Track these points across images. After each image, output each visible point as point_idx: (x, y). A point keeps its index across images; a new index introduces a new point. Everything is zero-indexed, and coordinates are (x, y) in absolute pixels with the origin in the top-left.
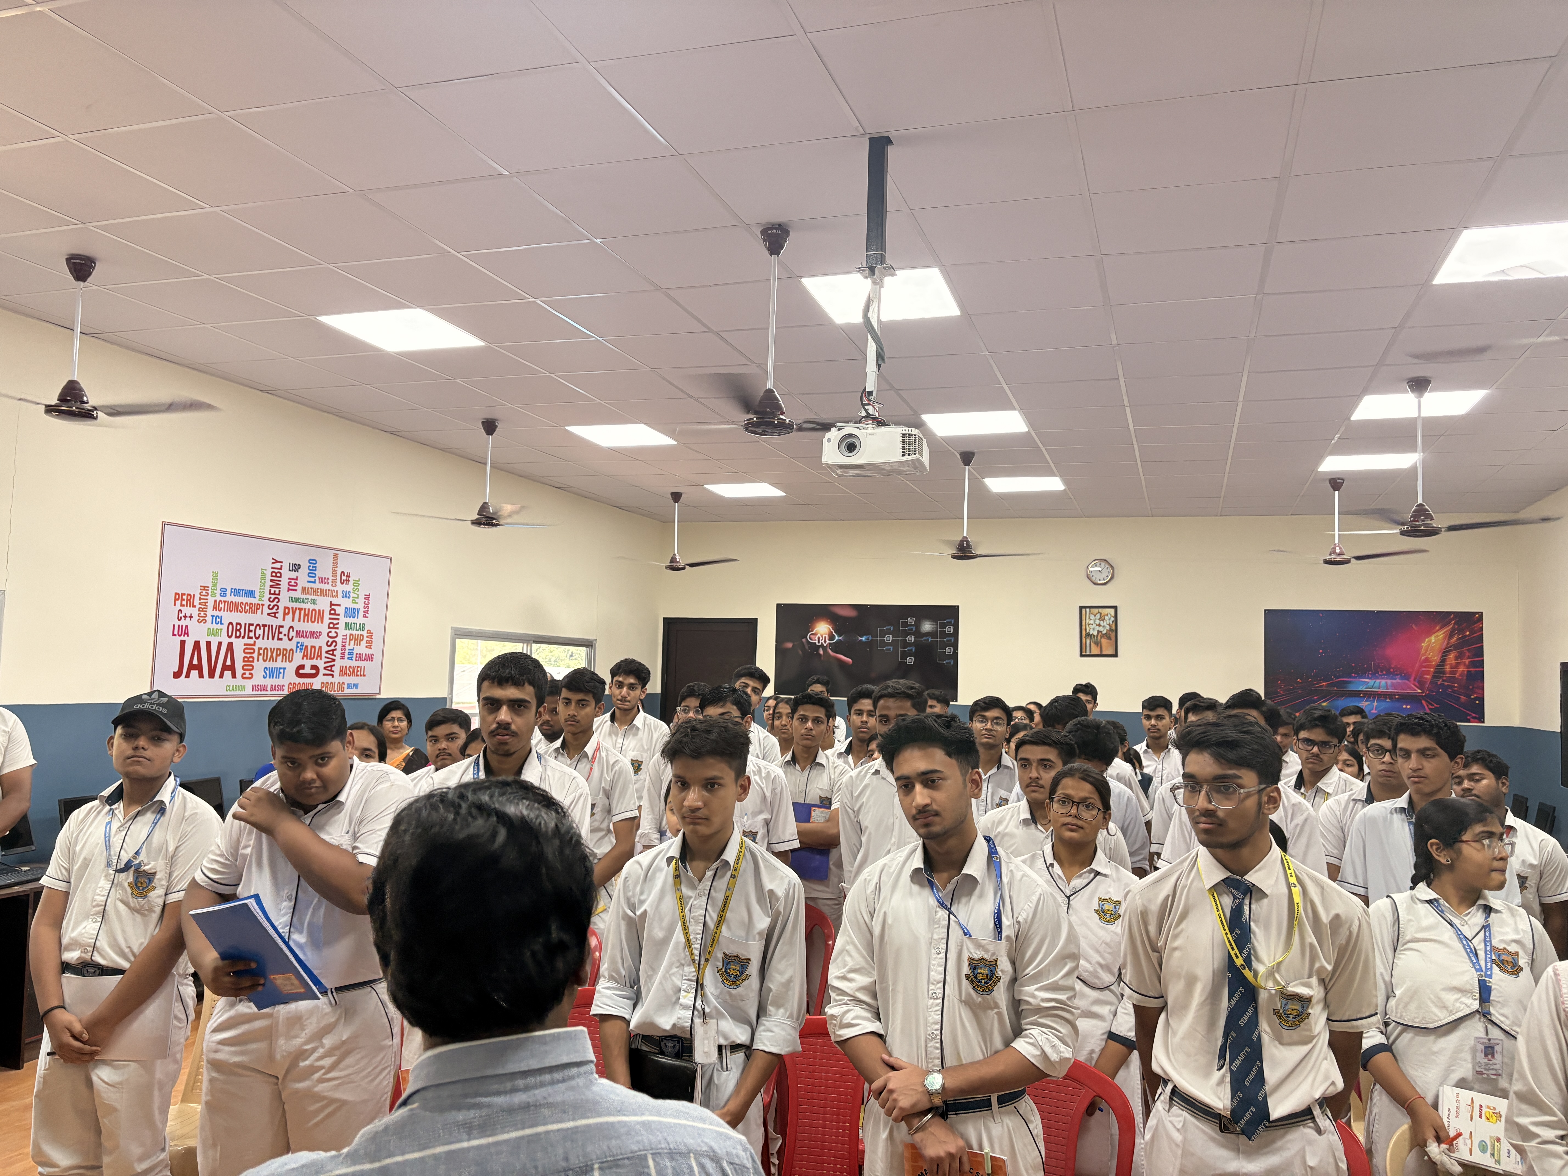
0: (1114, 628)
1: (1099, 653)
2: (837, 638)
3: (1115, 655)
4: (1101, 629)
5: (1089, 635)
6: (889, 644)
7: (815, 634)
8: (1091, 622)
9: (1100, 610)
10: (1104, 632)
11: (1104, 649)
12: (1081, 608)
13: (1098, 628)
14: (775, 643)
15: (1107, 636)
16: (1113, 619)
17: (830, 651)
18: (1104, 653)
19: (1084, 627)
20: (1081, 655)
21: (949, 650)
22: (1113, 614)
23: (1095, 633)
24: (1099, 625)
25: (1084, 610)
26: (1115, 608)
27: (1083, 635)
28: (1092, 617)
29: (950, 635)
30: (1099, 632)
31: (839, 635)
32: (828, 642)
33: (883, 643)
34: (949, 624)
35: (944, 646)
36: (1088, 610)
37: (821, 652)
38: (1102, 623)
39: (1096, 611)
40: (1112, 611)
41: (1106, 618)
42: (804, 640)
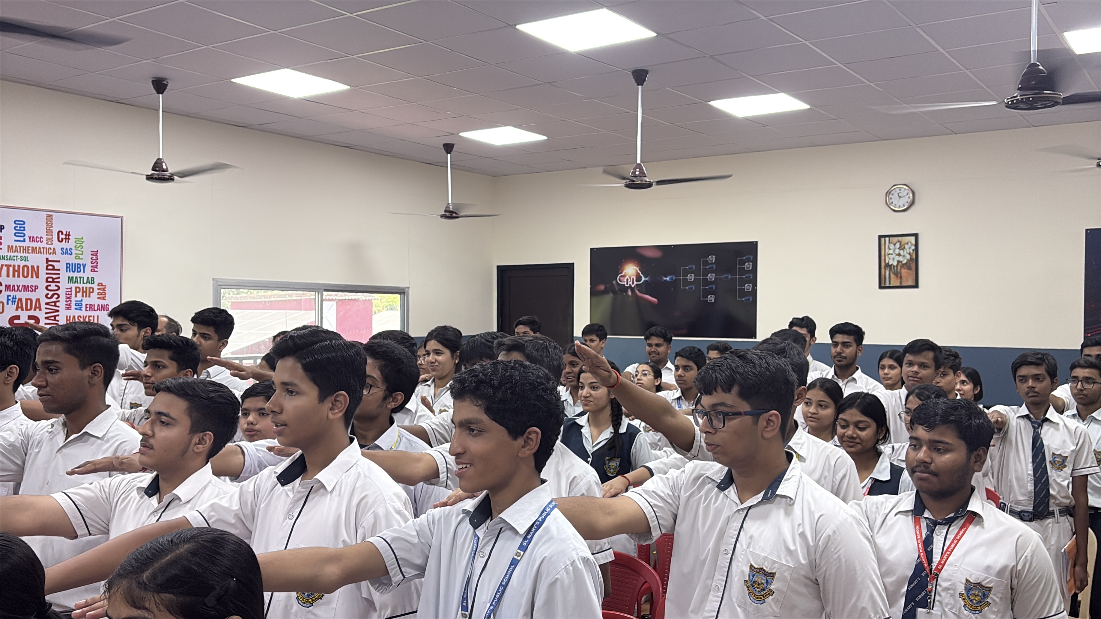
0: (914, 257)
1: (898, 284)
2: (643, 279)
3: (916, 286)
4: (901, 259)
5: (887, 265)
6: (691, 283)
7: (624, 276)
8: (891, 252)
9: (900, 238)
10: (905, 262)
11: (904, 279)
12: (880, 237)
13: (897, 258)
14: (589, 286)
15: (907, 266)
16: (913, 247)
17: (638, 292)
18: (903, 284)
19: (883, 258)
20: (881, 287)
21: (748, 287)
22: (913, 242)
23: (895, 264)
24: (899, 255)
25: (883, 239)
26: (916, 235)
27: (883, 266)
28: (892, 246)
29: (749, 272)
30: (899, 262)
31: (645, 277)
32: (635, 283)
33: (686, 283)
34: (749, 260)
35: (743, 282)
36: (887, 239)
37: (630, 293)
38: (902, 252)
39: (895, 239)
40: (913, 239)
41: (907, 246)
42: (614, 282)
